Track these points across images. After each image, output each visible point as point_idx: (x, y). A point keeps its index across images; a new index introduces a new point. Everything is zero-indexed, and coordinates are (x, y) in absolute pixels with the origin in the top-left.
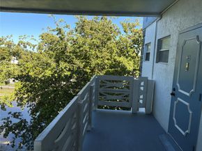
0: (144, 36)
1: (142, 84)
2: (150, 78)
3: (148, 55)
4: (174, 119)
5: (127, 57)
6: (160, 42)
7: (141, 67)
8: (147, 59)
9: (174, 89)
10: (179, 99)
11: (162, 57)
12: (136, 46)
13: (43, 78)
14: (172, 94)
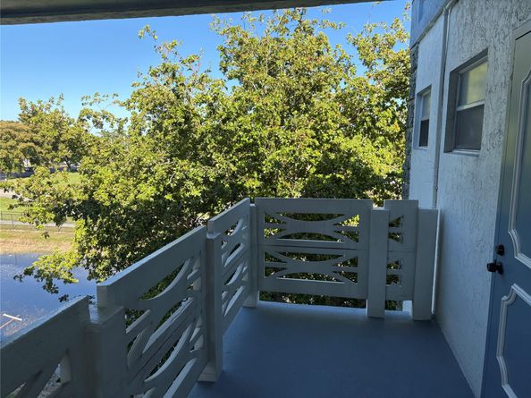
0: (415, 69)
4: (500, 359)
6: (458, 80)
7: (407, 167)
8: (424, 141)
9: (500, 250)
10: (516, 288)
13: (134, 208)
14: (496, 268)
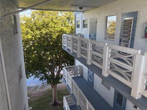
2: (81, 34)
3: (78, 25)
6: (84, 21)
8: (78, 27)
11: (85, 26)
12: (68, 20)
14: (89, 36)
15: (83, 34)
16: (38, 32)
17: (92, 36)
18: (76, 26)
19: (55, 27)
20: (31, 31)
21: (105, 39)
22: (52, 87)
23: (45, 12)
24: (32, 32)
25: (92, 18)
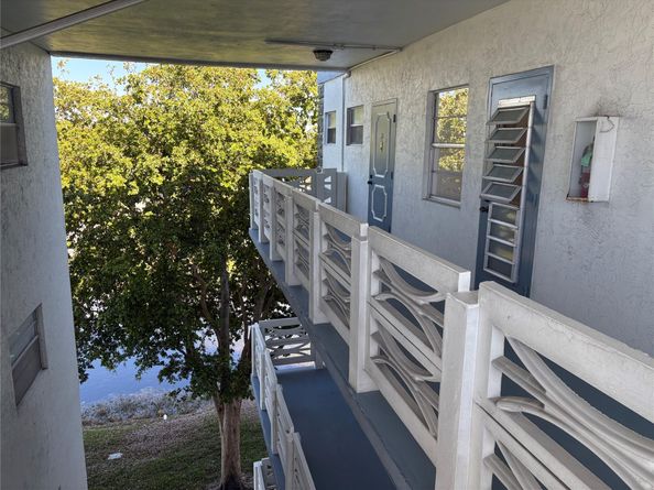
0: (321, 97)
1: (329, 179)
2: (339, 170)
3: (331, 132)
5: (281, 137)
6: (351, 112)
8: (331, 139)
9: (371, 177)
10: (377, 186)
11: (354, 136)
12: (300, 109)
14: (369, 183)
15: (345, 171)
16: (152, 161)
17: (380, 181)
18: (325, 135)
19: (228, 139)
20: (127, 153)
21: (429, 197)
22: (220, 410)
23: (191, 70)
24: (128, 161)
25: (380, 97)
